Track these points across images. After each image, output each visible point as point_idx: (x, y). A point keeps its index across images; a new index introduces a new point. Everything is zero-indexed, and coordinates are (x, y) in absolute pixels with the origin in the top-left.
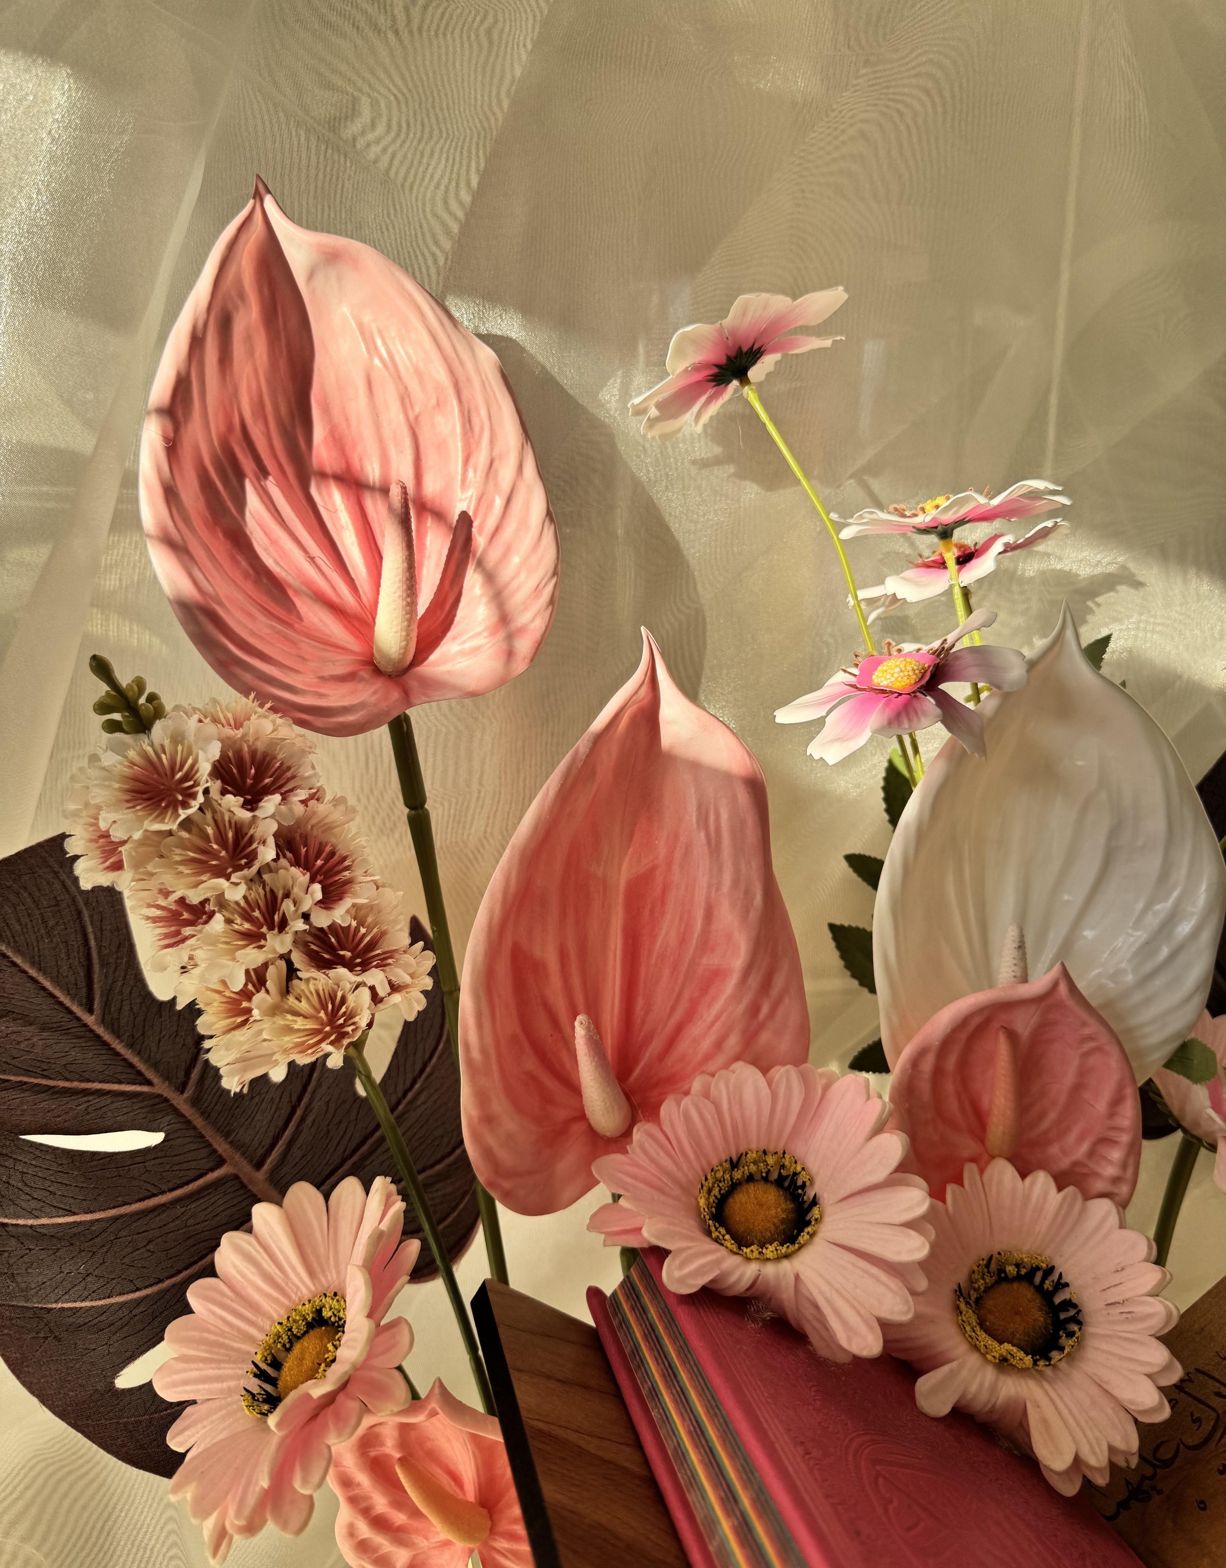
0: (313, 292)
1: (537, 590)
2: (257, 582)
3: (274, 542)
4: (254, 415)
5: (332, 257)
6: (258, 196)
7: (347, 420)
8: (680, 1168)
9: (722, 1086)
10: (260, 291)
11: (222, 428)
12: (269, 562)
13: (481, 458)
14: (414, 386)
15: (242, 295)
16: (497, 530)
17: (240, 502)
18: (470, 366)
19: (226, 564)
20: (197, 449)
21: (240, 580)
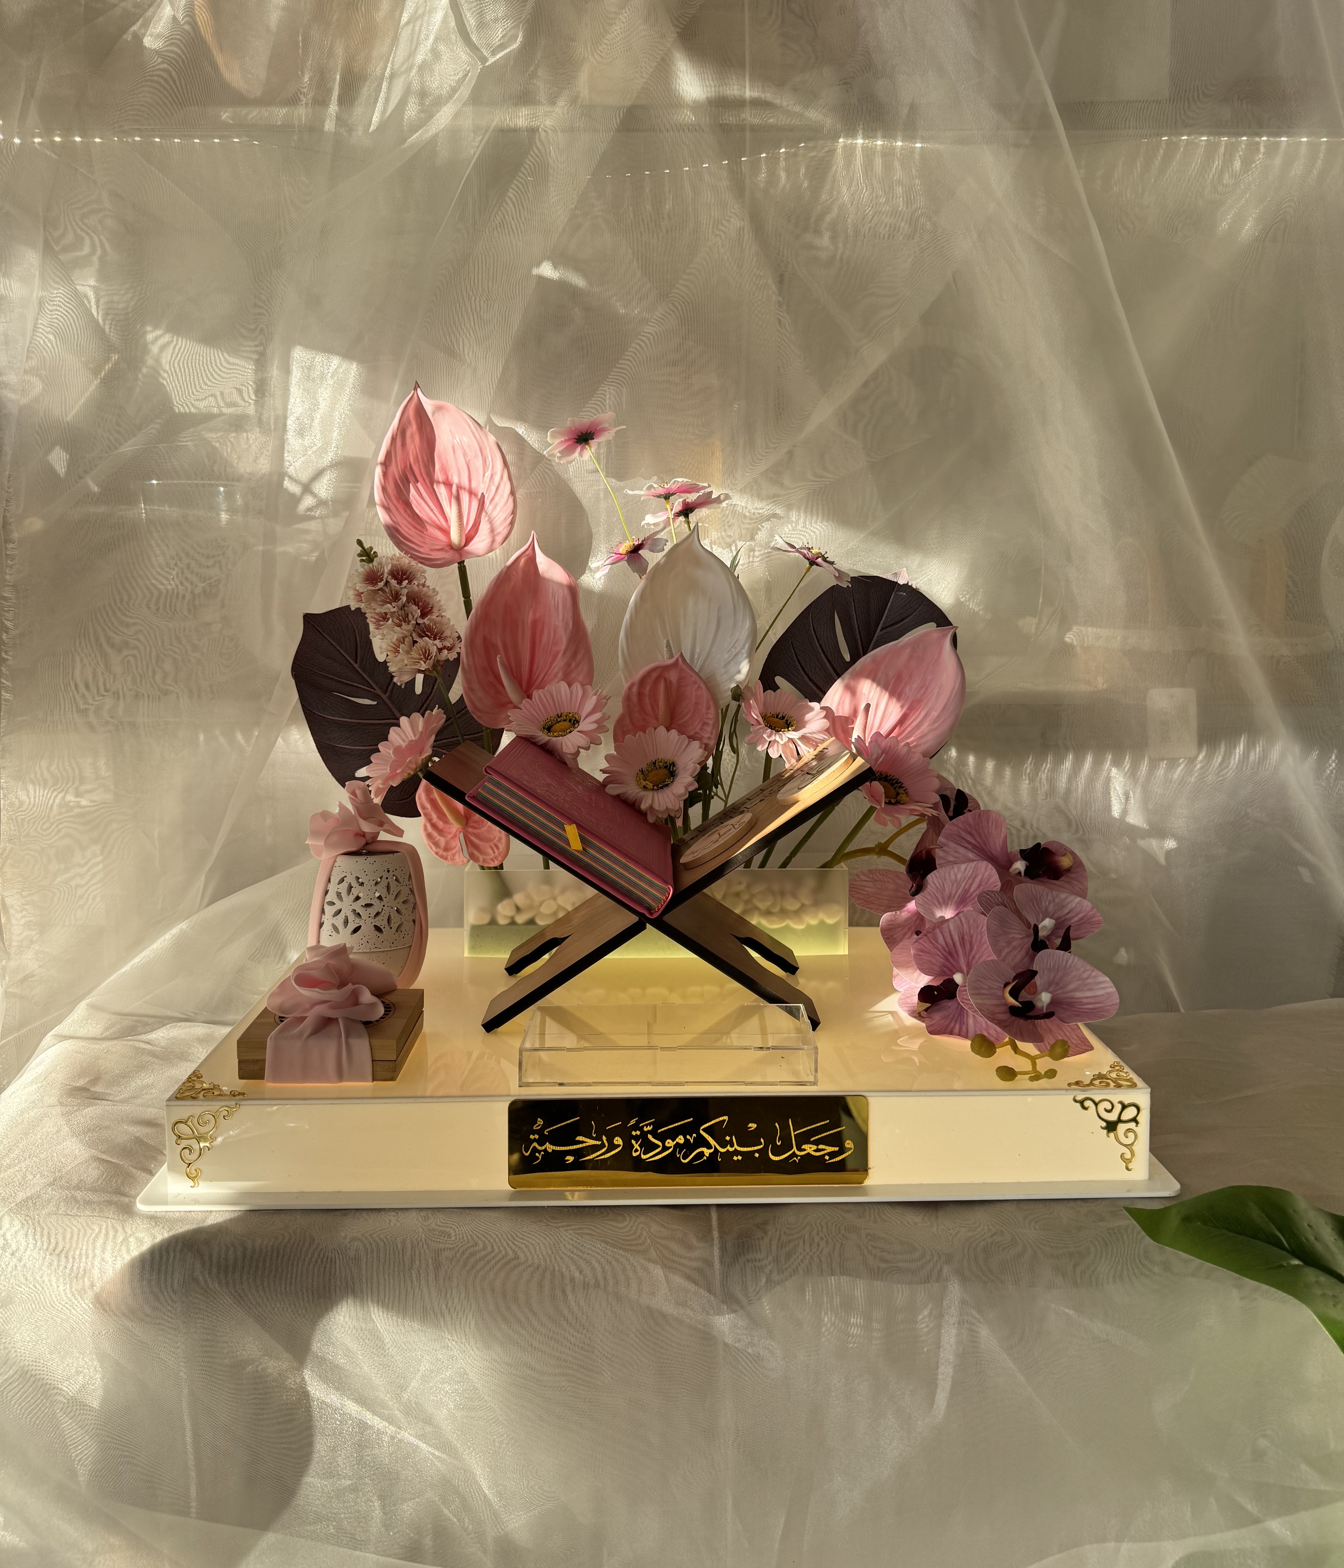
0: (435, 419)
1: (505, 519)
2: (413, 518)
3: (419, 505)
4: (414, 462)
5: (439, 408)
6: (415, 389)
7: (447, 461)
8: (538, 715)
9: (553, 688)
10: (416, 420)
11: (403, 467)
12: (417, 511)
13: (488, 474)
14: (467, 450)
15: (409, 422)
16: (493, 499)
17: (408, 491)
18: (486, 442)
19: (402, 512)
20: (394, 474)
21: (406, 517)
